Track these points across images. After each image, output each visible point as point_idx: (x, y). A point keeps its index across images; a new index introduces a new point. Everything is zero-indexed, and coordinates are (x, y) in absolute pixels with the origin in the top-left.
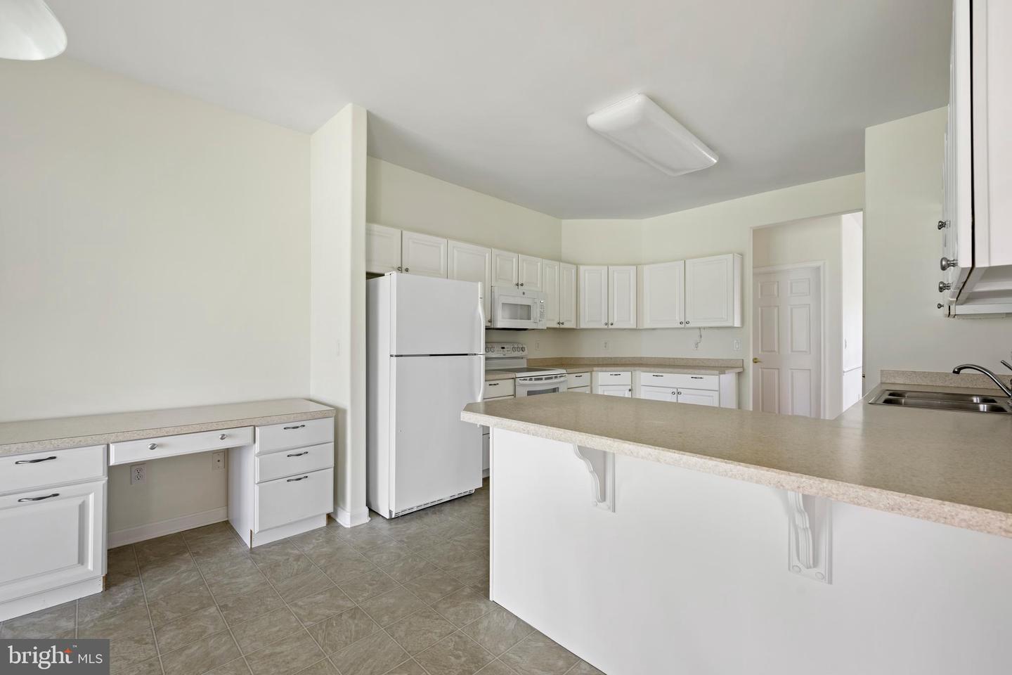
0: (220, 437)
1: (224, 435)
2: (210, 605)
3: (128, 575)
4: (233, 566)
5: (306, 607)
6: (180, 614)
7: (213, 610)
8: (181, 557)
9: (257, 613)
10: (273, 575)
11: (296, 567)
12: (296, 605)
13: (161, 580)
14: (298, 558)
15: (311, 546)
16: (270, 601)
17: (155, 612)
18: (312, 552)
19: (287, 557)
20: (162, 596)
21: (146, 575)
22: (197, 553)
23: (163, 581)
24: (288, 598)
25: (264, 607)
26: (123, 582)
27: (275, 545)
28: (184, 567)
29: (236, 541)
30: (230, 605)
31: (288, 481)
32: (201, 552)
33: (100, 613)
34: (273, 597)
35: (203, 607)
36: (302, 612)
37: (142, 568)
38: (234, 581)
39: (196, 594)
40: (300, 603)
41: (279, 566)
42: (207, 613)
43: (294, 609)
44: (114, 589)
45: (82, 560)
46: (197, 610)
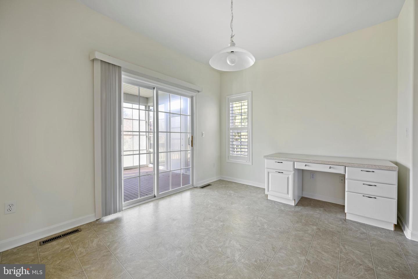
0: (329, 167)
1: (330, 167)
2: (315, 226)
3: (303, 205)
4: (334, 220)
5: (348, 250)
6: (306, 222)
7: (315, 227)
8: (320, 208)
9: (327, 238)
10: (345, 232)
11: (358, 235)
12: (344, 246)
13: (309, 211)
14: (362, 233)
15: (375, 233)
16: (335, 238)
17: (301, 218)
18: (372, 235)
19: (358, 230)
20: (306, 215)
21: (307, 208)
22: (325, 210)
23: (310, 212)
24: (343, 242)
25: (331, 238)
26: (300, 206)
27: (357, 223)
28: (318, 212)
29: (342, 213)
30: (321, 230)
31: (363, 196)
32: (327, 210)
33: (290, 210)
34: (338, 238)
35: (313, 225)
36: (344, 250)
37: (307, 206)
38: (329, 224)
39: (314, 220)
40: (346, 247)
41: (351, 231)
42: (312, 227)
43: (341, 247)
44: (297, 207)
45: (288, 193)
46: (311, 224)
